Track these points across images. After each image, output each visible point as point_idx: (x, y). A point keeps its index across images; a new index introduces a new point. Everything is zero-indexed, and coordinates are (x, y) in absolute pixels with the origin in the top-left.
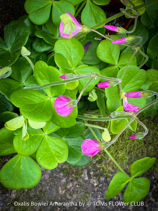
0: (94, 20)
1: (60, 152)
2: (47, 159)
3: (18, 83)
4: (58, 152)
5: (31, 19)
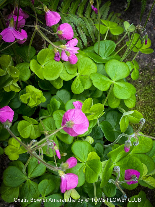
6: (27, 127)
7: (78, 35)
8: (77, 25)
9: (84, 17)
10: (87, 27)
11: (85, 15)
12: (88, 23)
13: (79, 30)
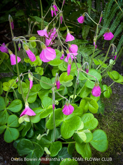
0: (18, 106)
1: (88, 117)
2: (93, 124)
3: (51, 145)
4: (88, 118)
5: (16, 139)
6: (25, 88)
7: (81, 61)
8: (83, 57)
9: (90, 57)
10: (89, 61)
11: (91, 56)
12: (90, 60)
13: (83, 60)
